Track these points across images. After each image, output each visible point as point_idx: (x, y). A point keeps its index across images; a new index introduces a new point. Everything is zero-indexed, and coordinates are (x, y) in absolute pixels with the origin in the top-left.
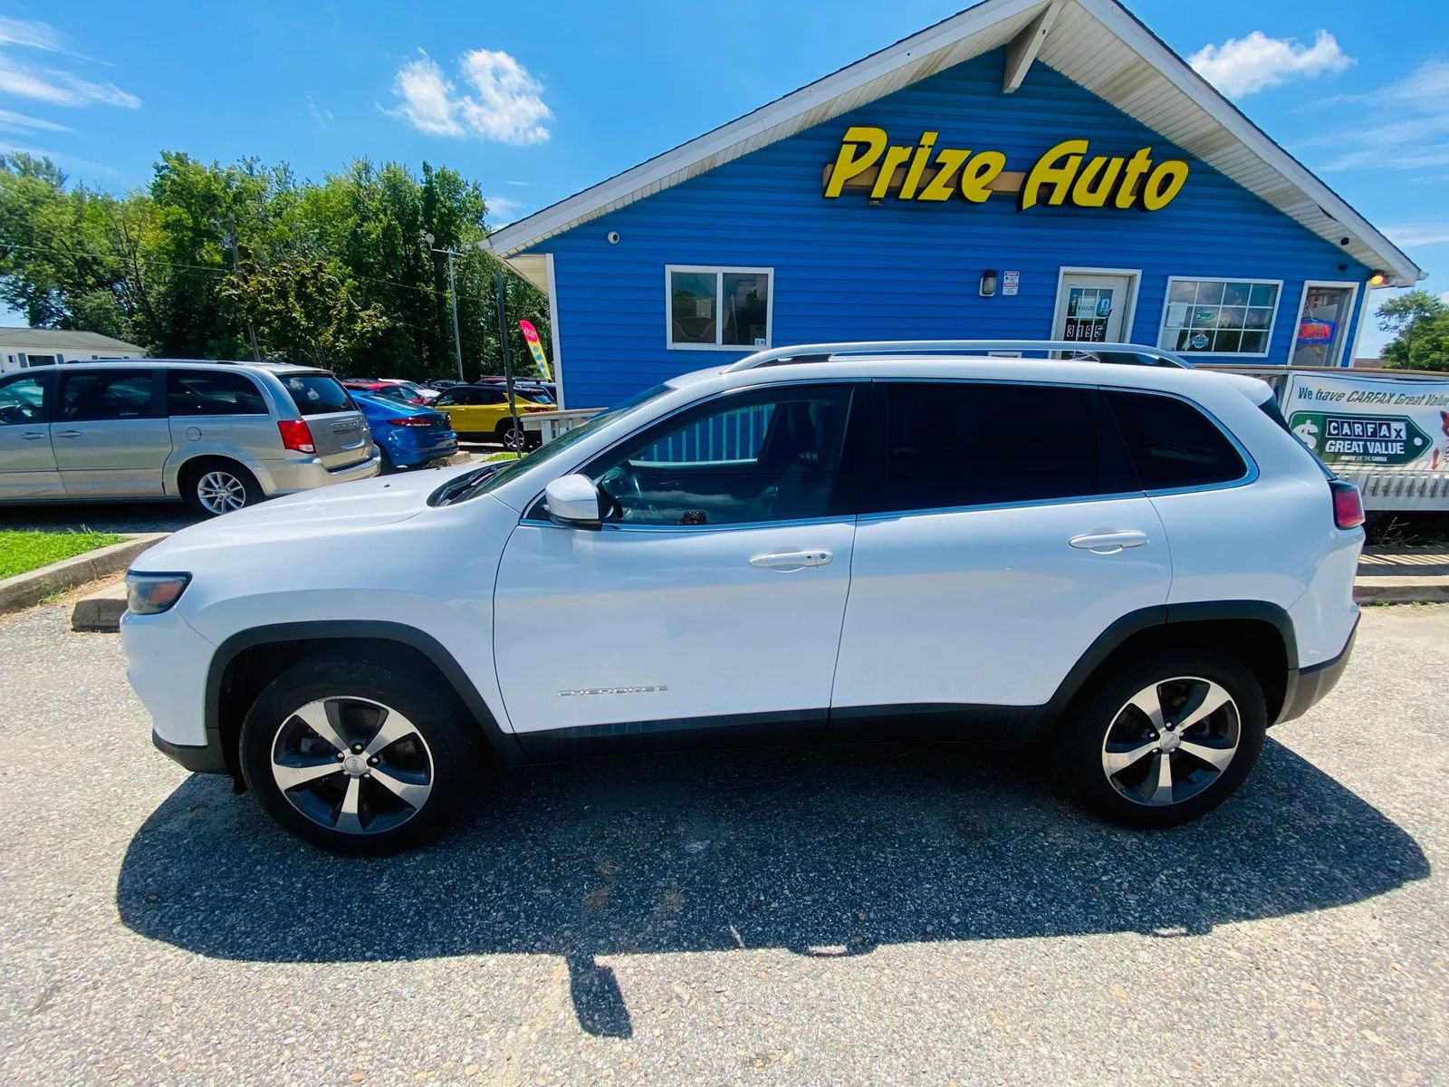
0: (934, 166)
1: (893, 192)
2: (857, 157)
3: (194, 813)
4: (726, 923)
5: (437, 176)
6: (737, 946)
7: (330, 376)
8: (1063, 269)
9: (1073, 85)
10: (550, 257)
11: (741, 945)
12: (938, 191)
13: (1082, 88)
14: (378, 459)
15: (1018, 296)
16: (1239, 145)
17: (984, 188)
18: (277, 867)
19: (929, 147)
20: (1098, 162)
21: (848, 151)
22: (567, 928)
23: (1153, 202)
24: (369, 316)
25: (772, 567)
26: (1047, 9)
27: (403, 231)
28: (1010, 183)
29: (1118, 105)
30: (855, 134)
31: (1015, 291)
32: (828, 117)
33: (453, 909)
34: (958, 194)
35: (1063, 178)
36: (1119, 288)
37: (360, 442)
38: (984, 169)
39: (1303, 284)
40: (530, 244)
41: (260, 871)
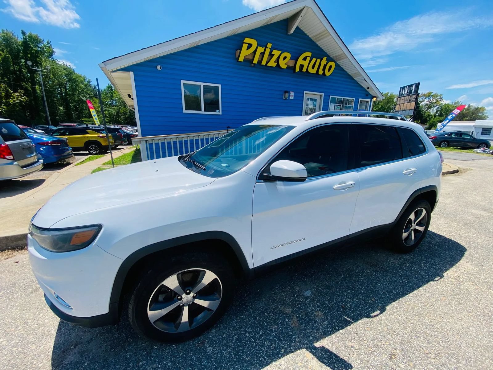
0: (271, 55)
1: (260, 62)
2: (248, 48)
3: (77, 348)
4: (341, 316)
5: (28, 37)
6: (352, 323)
7: (13, 123)
8: (305, 92)
9: (306, 35)
10: (132, 73)
11: (353, 322)
12: (272, 64)
13: (308, 36)
14: (42, 161)
15: (294, 99)
16: (348, 59)
17: (285, 64)
18: (151, 360)
19: (270, 48)
20: (314, 60)
21: (245, 46)
22: (295, 338)
23: (328, 74)
24: (18, 95)
25: (340, 189)
26: (303, 9)
27: (13, 59)
28: (292, 64)
29: (317, 43)
30: (247, 40)
31: (293, 98)
32: (236, 33)
33: (248, 347)
34: (278, 65)
35: (305, 63)
36: (318, 98)
37: (33, 153)
38: (285, 58)
39: (359, 99)
40: (123, 67)
41: (143, 365)
